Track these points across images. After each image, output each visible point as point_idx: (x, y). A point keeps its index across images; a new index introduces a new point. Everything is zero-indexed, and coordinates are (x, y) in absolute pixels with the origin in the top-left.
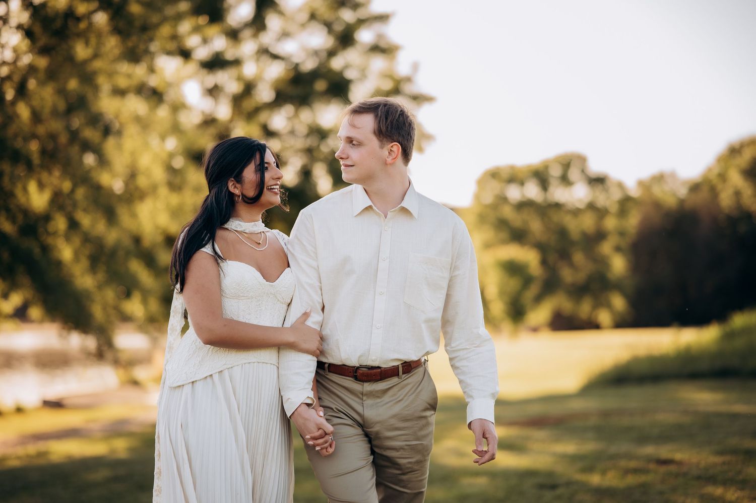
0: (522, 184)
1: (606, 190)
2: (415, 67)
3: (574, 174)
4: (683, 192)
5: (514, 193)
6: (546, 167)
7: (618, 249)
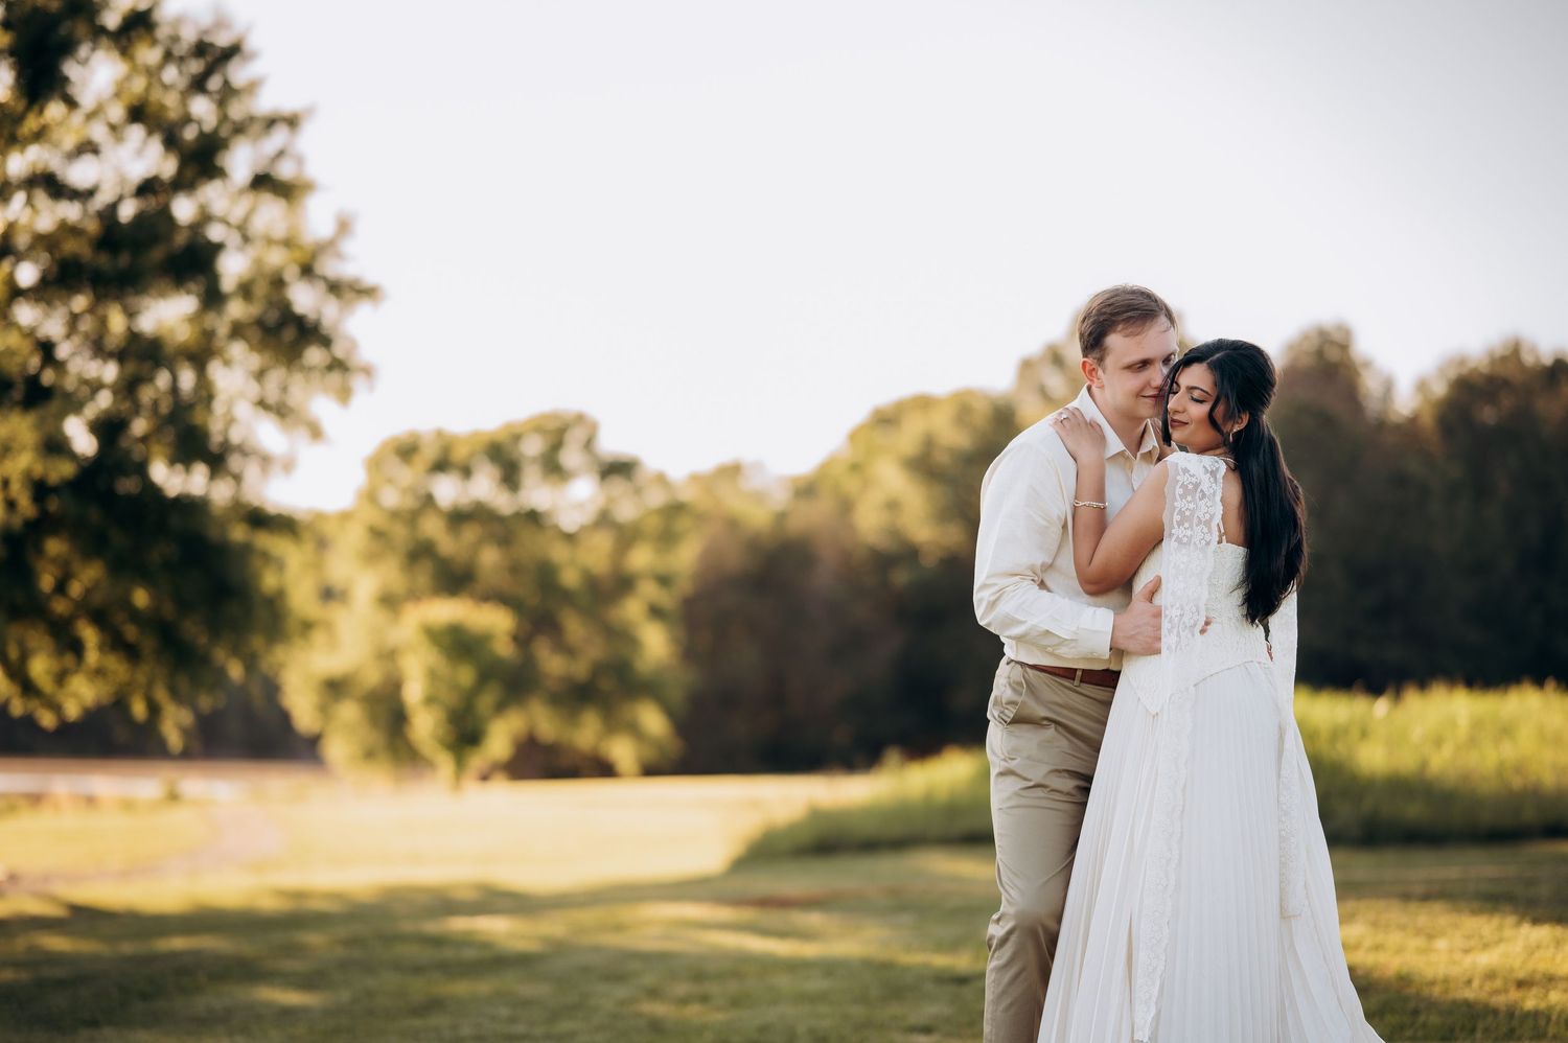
0: (466, 472)
1: (638, 491)
2: (344, 226)
3: (571, 457)
4: (780, 498)
5: (448, 491)
6: (517, 438)
7: (656, 612)
